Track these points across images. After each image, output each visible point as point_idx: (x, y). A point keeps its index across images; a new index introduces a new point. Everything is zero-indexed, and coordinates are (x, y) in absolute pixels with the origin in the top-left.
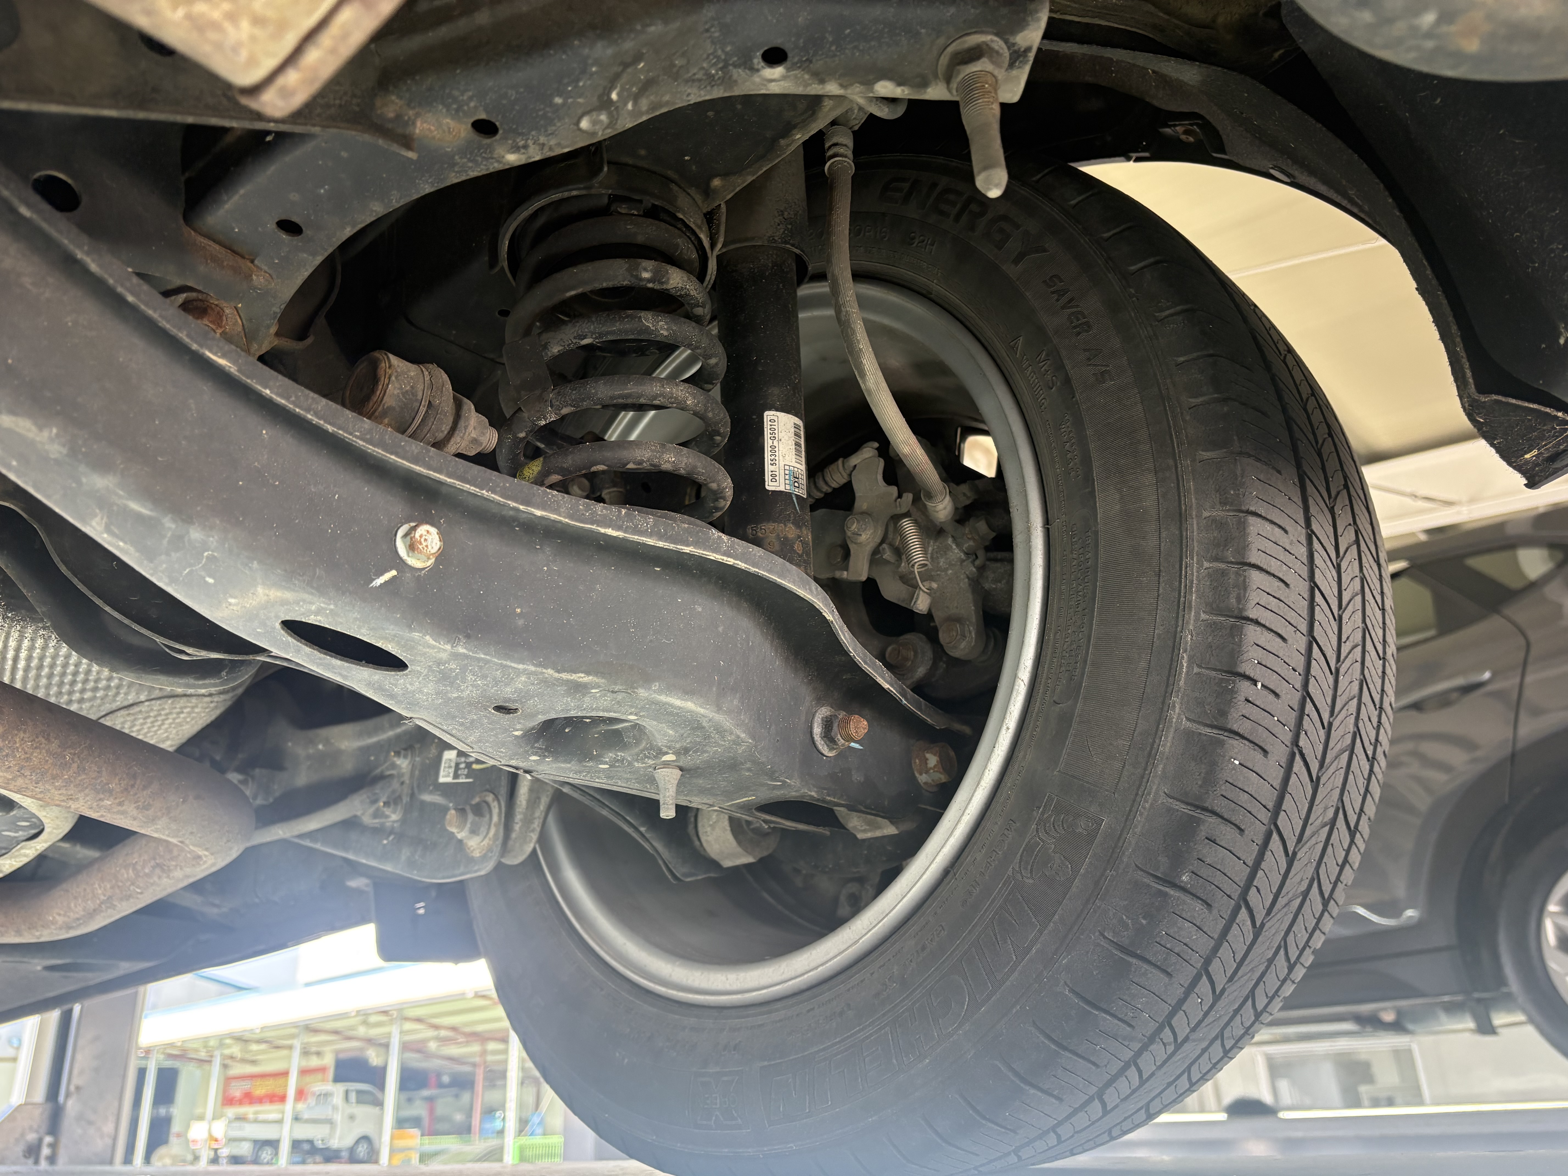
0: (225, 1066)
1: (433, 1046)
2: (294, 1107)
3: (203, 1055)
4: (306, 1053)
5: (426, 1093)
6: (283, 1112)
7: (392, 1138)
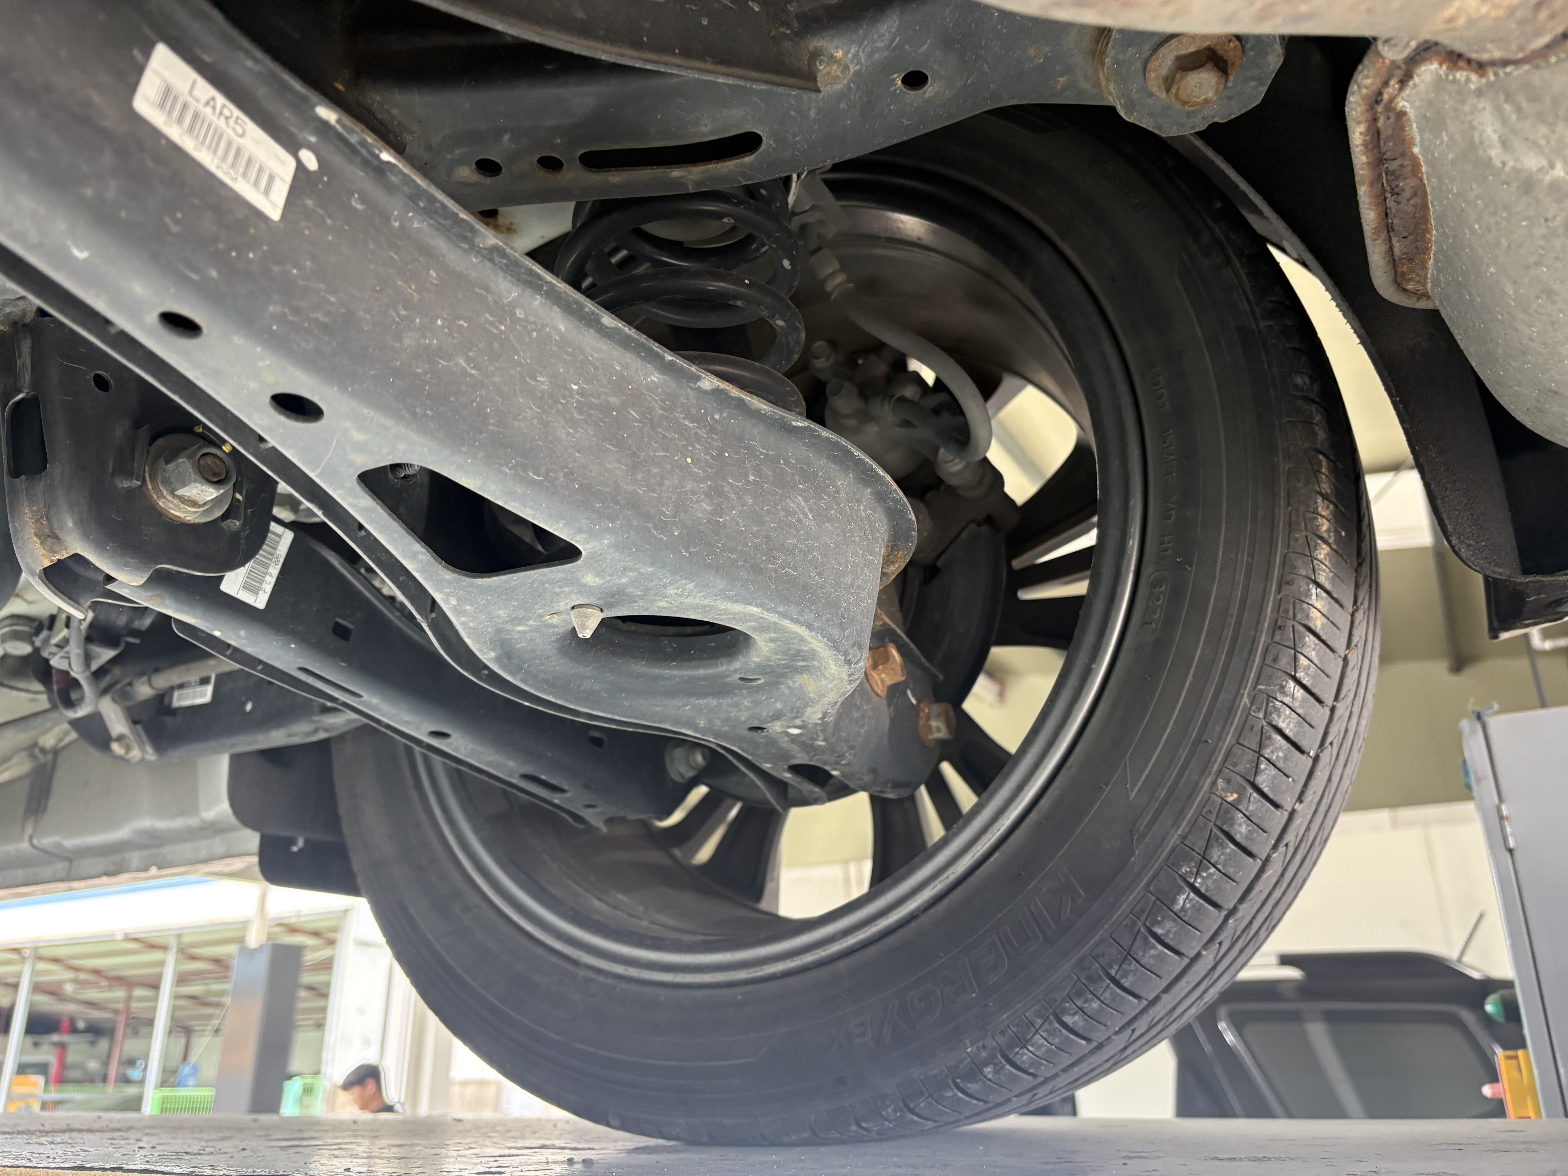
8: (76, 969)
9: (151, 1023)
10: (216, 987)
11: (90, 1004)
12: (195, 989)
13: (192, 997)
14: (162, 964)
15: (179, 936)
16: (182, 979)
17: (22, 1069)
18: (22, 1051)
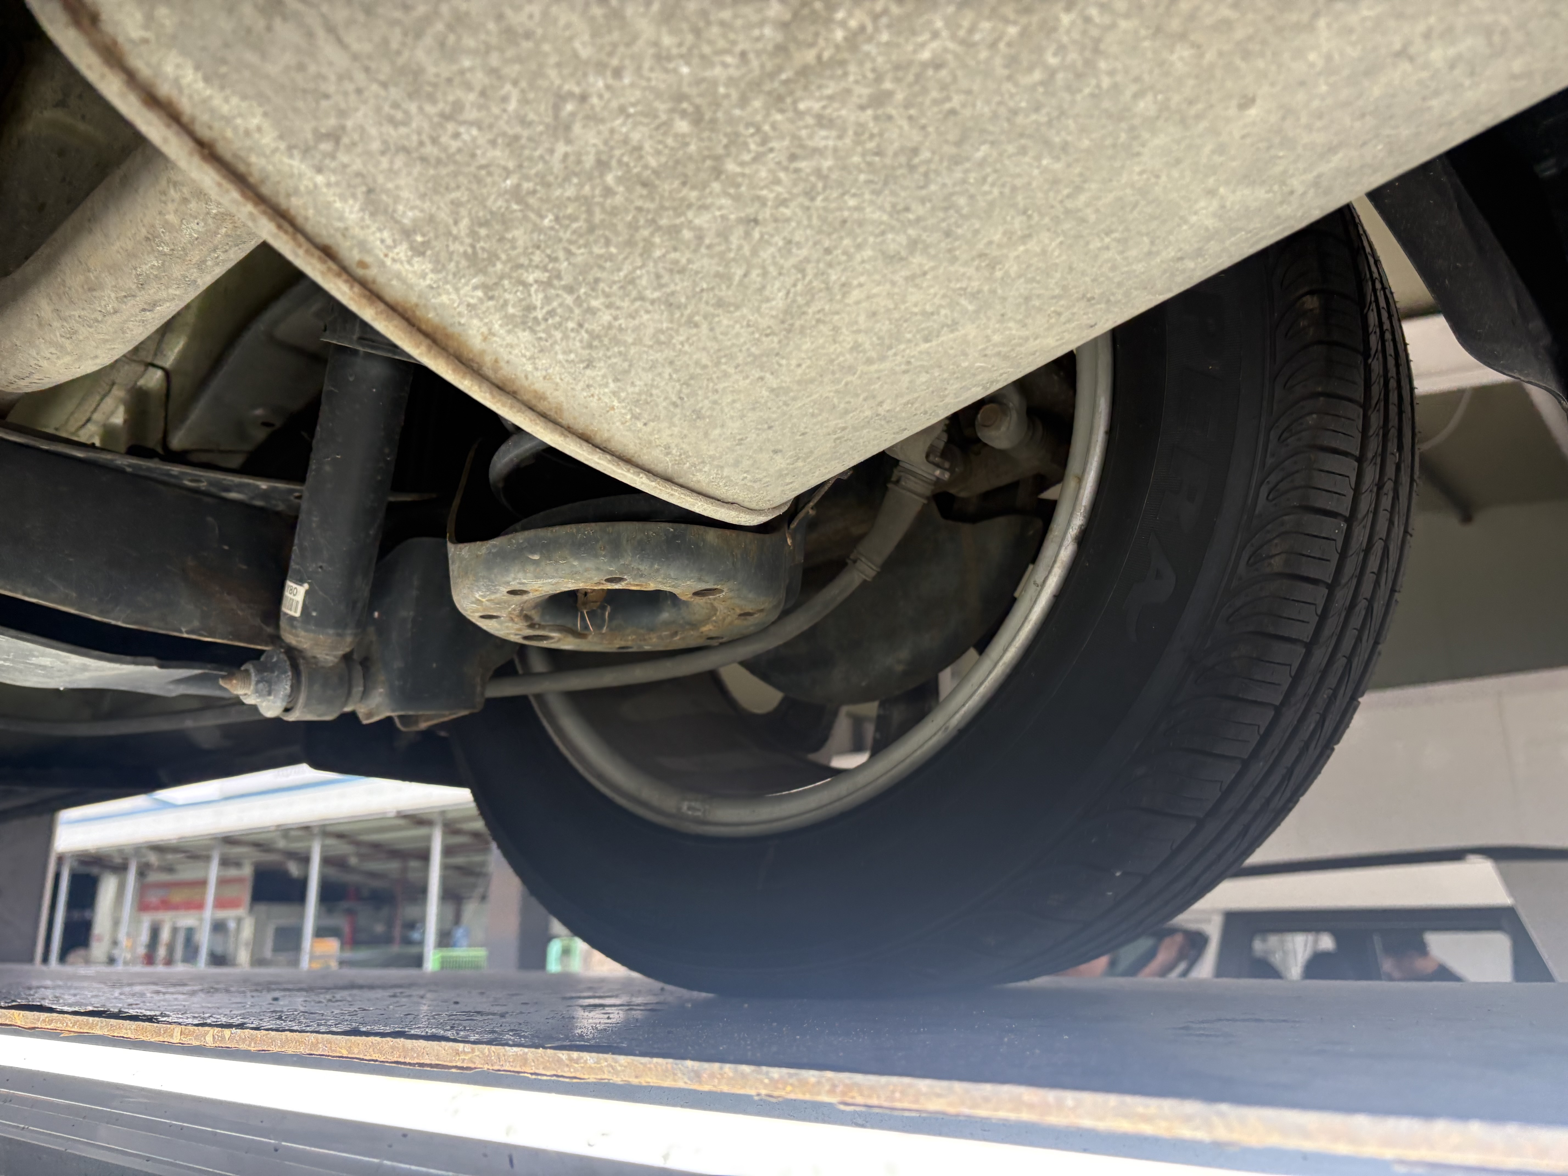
0: (142, 873)
1: (353, 861)
2: (213, 914)
3: (118, 860)
4: (225, 862)
5: (345, 905)
6: (201, 920)
7: (312, 946)
8: (358, 843)
9: (423, 890)
10: (477, 858)
11: (373, 875)
12: (460, 860)
13: (458, 868)
14: (428, 839)
15: (443, 813)
16: (448, 851)
17: (320, 932)
18: (318, 917)
